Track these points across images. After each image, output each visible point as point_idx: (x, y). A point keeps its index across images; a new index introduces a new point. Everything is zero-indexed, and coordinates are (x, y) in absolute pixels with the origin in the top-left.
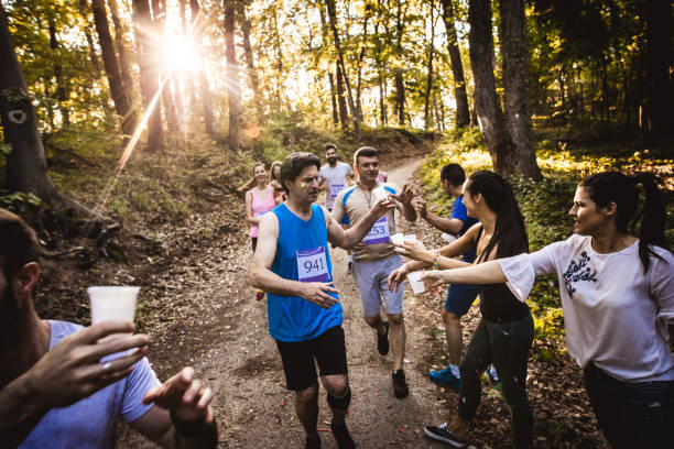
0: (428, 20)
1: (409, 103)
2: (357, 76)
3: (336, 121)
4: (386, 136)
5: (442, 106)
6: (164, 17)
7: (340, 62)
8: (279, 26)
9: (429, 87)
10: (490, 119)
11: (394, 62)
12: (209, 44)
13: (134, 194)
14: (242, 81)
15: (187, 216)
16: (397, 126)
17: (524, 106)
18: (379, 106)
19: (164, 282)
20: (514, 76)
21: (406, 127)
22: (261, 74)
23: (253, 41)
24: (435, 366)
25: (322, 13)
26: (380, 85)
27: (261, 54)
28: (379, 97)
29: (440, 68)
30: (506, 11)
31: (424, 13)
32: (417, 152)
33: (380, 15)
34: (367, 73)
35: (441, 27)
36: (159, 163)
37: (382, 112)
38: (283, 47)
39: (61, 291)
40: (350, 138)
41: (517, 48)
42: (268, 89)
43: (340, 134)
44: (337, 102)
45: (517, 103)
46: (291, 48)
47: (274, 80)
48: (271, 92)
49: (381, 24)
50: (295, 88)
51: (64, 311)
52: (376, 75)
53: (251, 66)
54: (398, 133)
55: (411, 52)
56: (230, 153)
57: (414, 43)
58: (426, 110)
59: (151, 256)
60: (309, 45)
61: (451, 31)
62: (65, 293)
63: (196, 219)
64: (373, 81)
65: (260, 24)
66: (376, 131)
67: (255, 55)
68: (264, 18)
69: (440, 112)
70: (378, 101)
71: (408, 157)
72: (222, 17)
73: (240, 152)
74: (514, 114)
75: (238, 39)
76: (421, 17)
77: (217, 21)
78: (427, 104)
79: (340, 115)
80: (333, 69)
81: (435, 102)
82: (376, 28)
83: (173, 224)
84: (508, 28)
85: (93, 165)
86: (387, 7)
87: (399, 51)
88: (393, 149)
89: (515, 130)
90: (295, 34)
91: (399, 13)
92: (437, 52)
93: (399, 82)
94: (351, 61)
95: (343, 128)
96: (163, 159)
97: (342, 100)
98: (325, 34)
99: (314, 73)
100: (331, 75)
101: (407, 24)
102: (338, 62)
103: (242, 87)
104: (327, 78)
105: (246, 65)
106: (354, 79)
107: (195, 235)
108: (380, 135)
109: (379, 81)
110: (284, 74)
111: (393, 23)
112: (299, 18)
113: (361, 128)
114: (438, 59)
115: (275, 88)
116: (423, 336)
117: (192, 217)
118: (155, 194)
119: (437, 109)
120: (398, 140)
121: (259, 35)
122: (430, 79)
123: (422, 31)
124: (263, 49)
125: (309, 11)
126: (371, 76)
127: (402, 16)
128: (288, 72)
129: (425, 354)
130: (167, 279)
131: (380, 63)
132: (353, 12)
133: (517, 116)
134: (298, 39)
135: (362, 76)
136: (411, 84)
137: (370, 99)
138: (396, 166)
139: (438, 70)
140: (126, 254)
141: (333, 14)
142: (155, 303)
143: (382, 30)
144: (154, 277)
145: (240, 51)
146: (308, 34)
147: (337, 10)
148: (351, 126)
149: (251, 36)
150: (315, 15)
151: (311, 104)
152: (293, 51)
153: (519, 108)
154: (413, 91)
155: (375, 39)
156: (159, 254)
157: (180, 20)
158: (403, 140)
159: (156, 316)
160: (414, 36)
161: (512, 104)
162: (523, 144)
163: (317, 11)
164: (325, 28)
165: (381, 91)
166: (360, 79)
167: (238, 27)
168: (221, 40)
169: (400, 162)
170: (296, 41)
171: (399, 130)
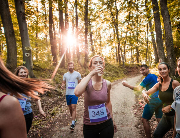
0: (147, 32)
1: (141, 57)
2: (124, 48)
3: (117, 62)
4: (133, 66)
5: (151, 58)
6: (68, 30)
7: (119, 44)
8: (101, 34)
9: (147, 52)
10: (162, 59)
11: (136, 44)
12: (80, 38)
13: (55, 79)
14: (89, 49)
16: (137, 64)
17: (173, 55)
18: (131, 57)
19: (62, 104)
20: (169, 46)
21: (140, 64)
22: (95, 47)
23: (93, 38)
24: (140, 126)
25: (114, 30)
26: (132, 51)
27: (95, 41)
28: (131, 55)
29: (151, 46)
30: (166, 28)
31: (145, 30)
33: (131, 30)
34: (127, 47)
35: (150, 34)
36: (63, 71)
37: (132, 60)
38: (102, 39)
39: (33, 103)
40: (121, 67)
41: (169, 39)
42: (97, 51)
43: (118, 65)
44: (118, 56)
45: (170, 54)
46: (104, 40)
47: (99, 49)
48: (98, 52)
49: (132, 33)
50: (105, 52)
51: (34, 108)
52: (130, 48)
53: (92, 44)
54: (137, 66)
55: (141, 41)
56: (84, 69)
57: (142, 39)
58: (146, 59)
59: (59, 96)
60: (110, 39)
61: (152, 35)
62: (34, 103)
64: (129, 50)
65: (95, 33)
66: (130, 65)
67: (93, 42)
68: (97, 31)
69: (151, 60)
70: (131, 56)
72: (84, 31)
73: (87, 69)
74: (170, 58)
75: (89, 37)
76: (144, 31)
77: (83, 32)
78: (146, 57)
79: (119, 60)
80: (117, 45)
81: (149, 57)
82: (130, 34)
84: (167, 33)
85: (44, 70)
86: (134, 28)
87: (137, 41)
88: (135, 71)
89: (170, 62)
90: (106, 36)
91: (137, 30)
92: (149, 41)
93: (137, 50)
94: (122, 44)
95: (119, 64)
96: (64, 70)
97: (119, 55)
98: (114, 36)
99: (111, 47)
100: (116, 48)
101: (140, 33)
102: (118, 44)
103: (89, 51)
104: (115, 49)
105: (90, 45)
106: (123, 49)
108: (131, 66)
109: (131, 50)
110: (102, 47)
111: (135, 33)
112: (107, 31)
113: (125, 64)
114: (150, 44)
115: (99, 51)
116: (138, 119)
118: (61, 79)
119: (150, 59)
120: (137, 68)
121: (95, 36)
122: (147, 49)
123: (145, 35)
124: (96, 40)
125: (110, 29)
126: (129, 48)
127: (138, 31)
128: (103, 47)
129: (138, 123)
130: (63, 103)
131: (131, 44)
132: (123, 29)
133: (171, 58)
134: (106, 37)
135: (126, 48)
136: (141, 51)
137: (128, 55)
138: (136, 76)
139: (150, 47)
140: (52, 95)
141: (117, 30)
142: (59, 109)
143: (132, 35)
144: (59, 102)
145: (89, 40)
146: (110, 36)
147: (119, 29)
148: (122, 63)
149: (92, 36)
150: (112, 30)
151: (110, 57)
152: (105, 41)
153: (171, 56)
154: (142, 53)
155: (130, 37)
156: (61, 96)
157: (72, 31)
159: (59, 112)
160: (142, 37)
161: (169, 55)
162: (173, 67)
163: (112, 29)
164: (115, 34)
165: (132, 53)
166: (125, 49)
167: (89, 34)
168: (84, 37)
169: (137, 74)
170: (106, 38)
171: (137, 65)
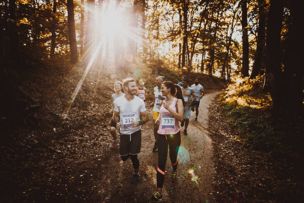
1: (215, 64)
3: (179, 67)
4: (202, 77)
5: (230, 67)
15: (89, 105)
16: (208, 74)
21: (212, 75)
26: (203, 53)
28: (201, 59)
32: (216, 87)
37: (202, 66)
38: (160, 30)
43: (181, 73)
44: (181, 59)
50: (163, 50)
54: (209, 77)
60: (172, 31)
63: (94, 107)
71: (212, 89)
79: (182, 65)
83: (79, 108)
90: (166, 25)
97: (184, 58)
99: (172, 43)
100: (180, 45)
107: (90, 117)
117: (93, 105)
120: (208, 80)
123: (226, 31)
143: (207, 27)
146: (173, 26)
150: (177, 17)
158: (210, 81)
163: (178, 15)
164: (181, 22)
165: (203, 56)
169: (208, 91)
170: (167, 29)
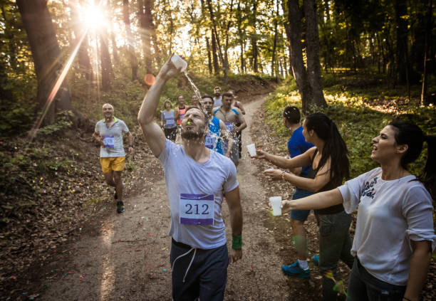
2: (225, 40)
3: (211, 69)
4: (245, 80)
9: (275, 46)
17: (317, 67)
20: (312, 51)
21: (259, 74)
26: (241, 44)
28: (240, 51)
32: (265, 91)
37: (242, 63)
40: (221, 82)
41: (313, 37)
44: (212, 57)
45: (313, 65)
49: (241, 2)
54: (253, 79)
58: (273, 61)
64: (236, 42)
66: (238, 76)
70: (239, 54)
71: (260, 94)
78: (273, 57)
80: (209, 34)
84: (308, 25)
88: (250, 89)
89: (312, 80)
93: (253, 43)
95: (216, 74)
97: (215, 56)
100: (207, 39)
101: (259, 2)
102: (213, 31)
104: (204, 40)
108: (241, 80)
109: (240, 41)
113: (228, 74)
122: (275, 39)
133: (313, 72)
136: (263, 43)
137: (234, 54)
138: (251, 101)
143: (242, 6)
148: (221, 73)
153: (314, 68)
158: (256, 83)
161: (310, 66)
165: (242, 49)
169: (254, 97)
171: (253, 76)
